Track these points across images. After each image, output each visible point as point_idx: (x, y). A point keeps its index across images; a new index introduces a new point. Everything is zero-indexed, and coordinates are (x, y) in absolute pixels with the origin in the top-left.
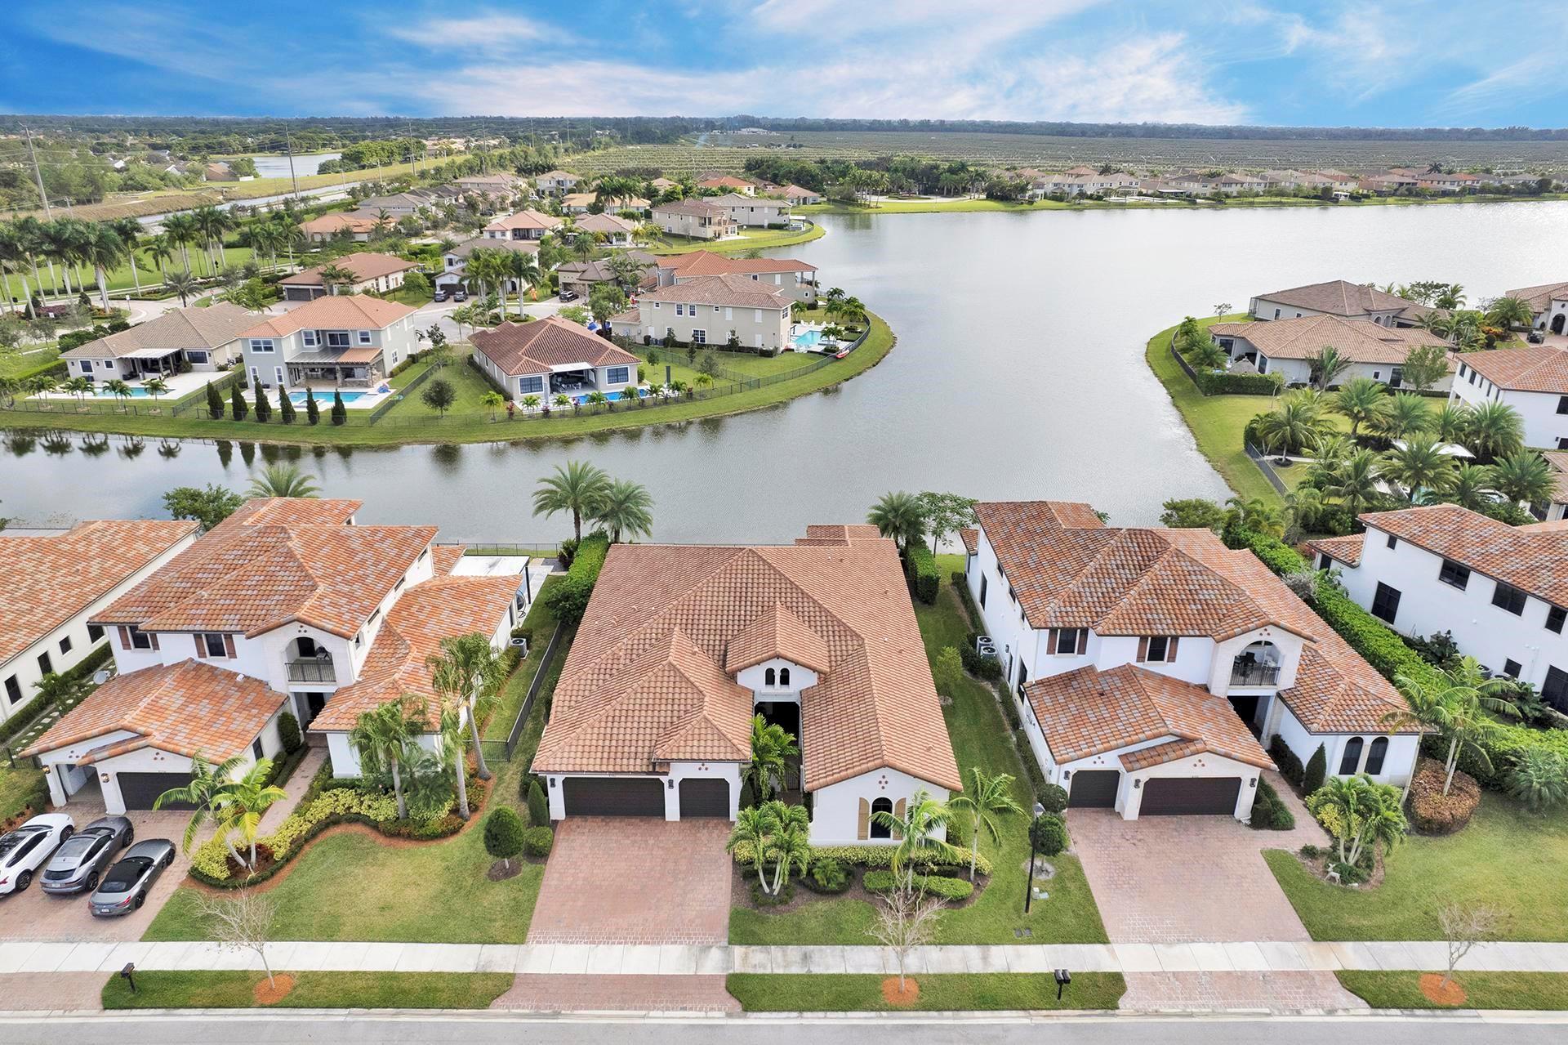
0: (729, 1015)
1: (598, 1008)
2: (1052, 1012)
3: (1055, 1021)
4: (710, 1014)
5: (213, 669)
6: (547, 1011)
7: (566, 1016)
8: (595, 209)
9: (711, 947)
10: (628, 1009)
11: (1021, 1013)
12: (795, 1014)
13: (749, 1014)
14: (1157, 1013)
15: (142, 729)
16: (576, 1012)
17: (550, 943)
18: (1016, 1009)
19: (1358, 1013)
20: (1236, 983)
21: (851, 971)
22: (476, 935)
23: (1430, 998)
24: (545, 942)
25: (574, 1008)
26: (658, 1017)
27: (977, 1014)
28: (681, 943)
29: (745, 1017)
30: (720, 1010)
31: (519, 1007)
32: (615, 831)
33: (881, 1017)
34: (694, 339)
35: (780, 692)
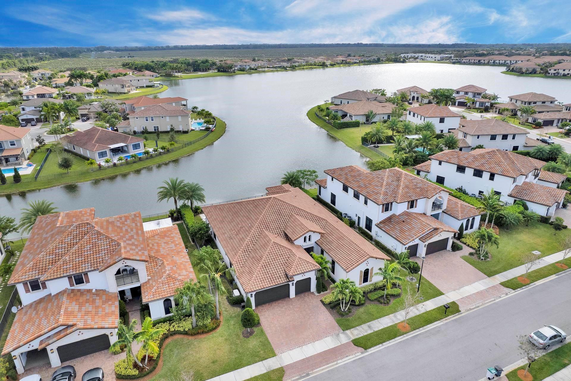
0: (362, 353)
1: (320, 367)
2: (446, 318)
3: (449, 321)
4: (357, 355)
5: (79, 290)
6: (304, 375)
7: (312, 374)
8: (70, 84)
9: (339, 334)
10: (330, 363)
11: (439, 321)
12: (381, 345)
13: (368, 350)
14: (471, 309)
15: (71, 323)
16: (314, 371)
17: (285, 352)
18: (437, 321)
19: (512, 293)
20: (481, 294)
21: (386, 326)
22: (257, 359)
23: (524, 283)
24: (284, 352)
25: (312, 370)
26: (342, 362)
27: (429, 326)
28: (328, 336)
29: (367, 352)
30: (358, 353)
31: (293, 377)
32: (276, 307)
33: (404, 337)
34: (155, 130)
35: (308, 244)
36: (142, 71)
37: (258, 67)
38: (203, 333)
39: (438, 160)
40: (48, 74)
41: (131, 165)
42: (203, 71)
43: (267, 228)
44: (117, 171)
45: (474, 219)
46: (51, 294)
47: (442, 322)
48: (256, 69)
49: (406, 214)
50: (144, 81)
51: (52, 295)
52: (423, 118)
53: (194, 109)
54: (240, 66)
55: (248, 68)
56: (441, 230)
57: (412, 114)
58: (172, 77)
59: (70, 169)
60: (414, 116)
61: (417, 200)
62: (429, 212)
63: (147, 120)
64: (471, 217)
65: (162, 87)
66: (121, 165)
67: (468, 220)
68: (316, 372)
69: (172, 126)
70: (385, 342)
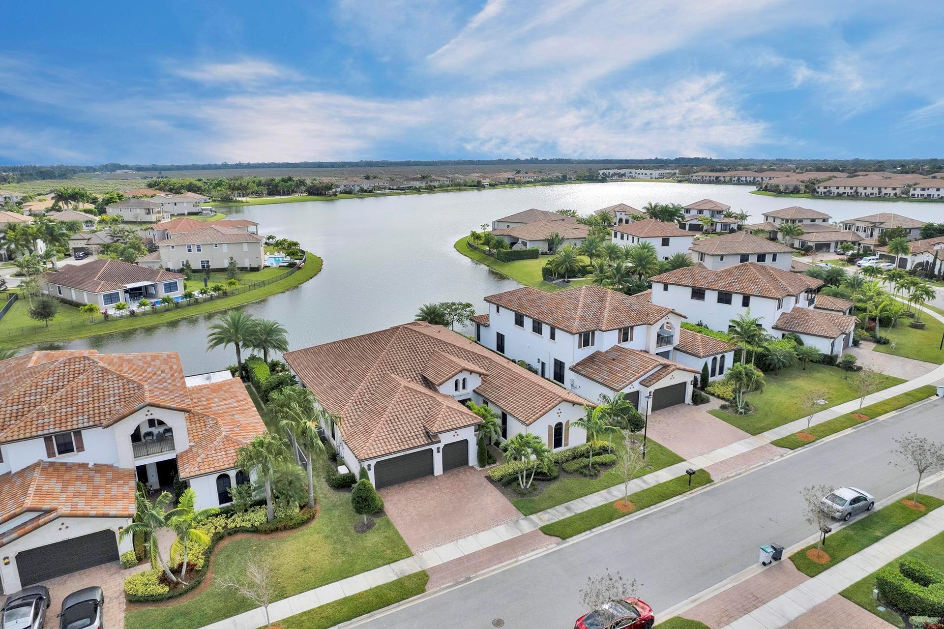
0: (558, 544)
1: (488, 567)
2: (691, 491)
3: (693, 495)
4: (549, 547)
5: (64, 464)
6: (463, 579)
7: (476, 577)
9: (518, 520)
10: (505, 561)
11: (680, 496)
12: (588, 532)
13: (567, 540)
14: (728, 478)
15: (46, 507)
16: (478, 574)
17: (429, 549)
18: (677, 495)
19: (789, 454)
20: (743, 457)
21: (594, 506)
22: (380, 562)
24: (426, 550)
25: (475, 572)
26: (524, 558)
28: (501, 524)
29: (567, 542)
30: (551, 544)
31: (444, 584)
32: (411, 489)
33: (626, 519)
34: (203, 266)
35: (462, 394)
36: (181, 193)
37: (375, 188)
38: (285, 528)
39: (662, 283)
40: (17, 197)
41: (162, 314)
42: (284, 194)
43: (394, 370)
44: (137, 323)
45: (723, 357)
46: (11, 472)
47: (685, 496)
48: (371, 191)
49: (616, 349)
50: (185, 204)
51: (13, 473)
52: (636, 239)
53: (268, 239)
54: (345, 186)
55: (358, 188)
56: (674, 367)
57: (619, 235)
58: (231, 202)
59: (52, 320)
60: (622, 238)
61: (632, 328)
62: (654, 349)
63: (190, 251)
64: (719, 353)
65: (215, 215)
66: (144, 314)
67: (715, 359)
68: (483, 574)
69: (232, 258)
70: (594, 528)
